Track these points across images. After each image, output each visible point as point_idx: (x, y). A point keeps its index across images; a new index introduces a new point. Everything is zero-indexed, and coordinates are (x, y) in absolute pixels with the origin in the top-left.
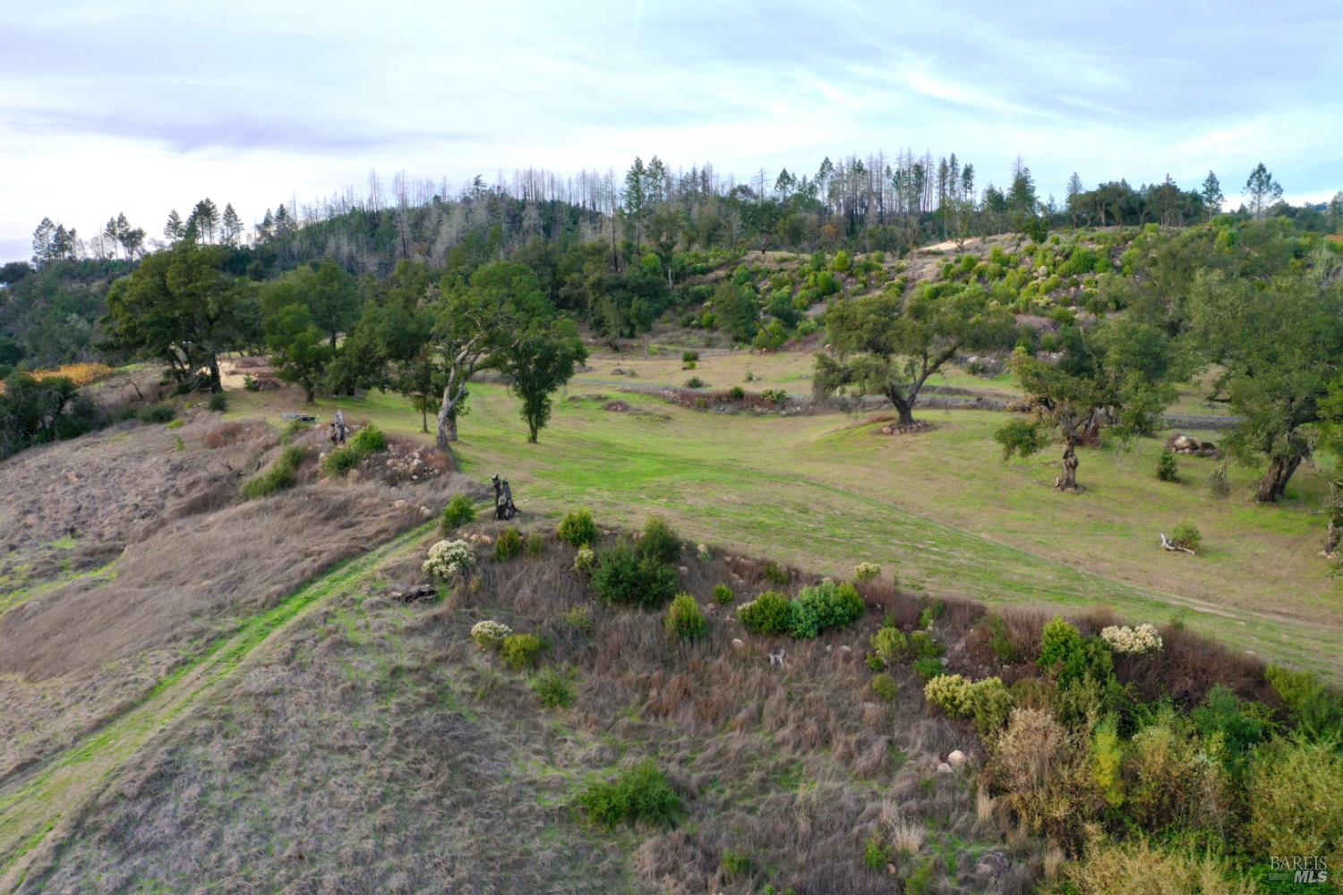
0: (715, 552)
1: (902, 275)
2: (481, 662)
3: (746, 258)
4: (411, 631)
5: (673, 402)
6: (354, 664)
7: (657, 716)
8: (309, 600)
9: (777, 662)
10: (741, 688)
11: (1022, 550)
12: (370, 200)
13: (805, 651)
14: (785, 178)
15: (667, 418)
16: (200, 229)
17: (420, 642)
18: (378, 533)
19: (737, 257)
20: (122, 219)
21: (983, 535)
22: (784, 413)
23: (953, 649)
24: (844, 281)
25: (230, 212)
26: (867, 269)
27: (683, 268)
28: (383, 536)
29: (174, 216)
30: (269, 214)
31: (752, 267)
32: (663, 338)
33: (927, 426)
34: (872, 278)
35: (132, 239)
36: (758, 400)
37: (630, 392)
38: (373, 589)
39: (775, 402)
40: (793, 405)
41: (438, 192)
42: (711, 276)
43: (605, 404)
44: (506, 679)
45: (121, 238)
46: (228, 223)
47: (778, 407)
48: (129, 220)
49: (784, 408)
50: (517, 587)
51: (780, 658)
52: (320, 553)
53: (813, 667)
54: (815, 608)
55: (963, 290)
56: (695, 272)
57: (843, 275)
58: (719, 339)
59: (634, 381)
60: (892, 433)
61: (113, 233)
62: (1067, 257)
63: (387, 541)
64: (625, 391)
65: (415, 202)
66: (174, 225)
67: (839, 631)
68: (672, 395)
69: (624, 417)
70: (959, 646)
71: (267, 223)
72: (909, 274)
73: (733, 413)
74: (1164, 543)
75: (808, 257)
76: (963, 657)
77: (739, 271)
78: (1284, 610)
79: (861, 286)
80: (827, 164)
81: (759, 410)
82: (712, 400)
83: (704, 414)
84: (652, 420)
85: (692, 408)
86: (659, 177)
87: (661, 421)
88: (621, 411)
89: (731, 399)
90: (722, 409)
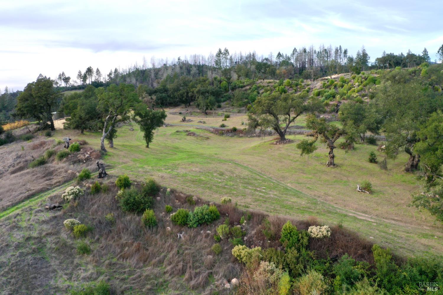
0: (173, 191)
1: (309, 87)
2: (63, 236)
3: (257, 82)
4: (44, 222)
5: (212, 132)
6: (15, 235)
7: (124, 259)
8: (18, 208)
9: (180, 237)
10: (162, 248)
11: (300, 191)
12: (143, 66)
13: (192, 233)
14: (279, 55)
15: (208, 138)
16: (88, 76)
17: (45, 227)
18: (57, 182)
19: (254, 82)
20: (63, 73)
21: (289, 185)
22: (249, 136)
23: (251, 233)
24: (288, 89)
25: (98, 71)
26: (297, 85)
27: (235, 86)
28: (58, 184)
29: (80, 72)
30: (111, 71)
31: (258, 85)
32: (224, 110)
33: (290, 141)
34: (298, 88)
35: (67, 80)
36: (241, 131)
37: (199, 129)
38: (41, 205)
41: (165, 63)
42: (244, 89)
43: (187, 133)
44: (71, 242)
45: (63, 80)
46: (97, 74)
48: (65, 74)
50: (93, 205)
51: (181, 235)
52: (33, 190)
53: (192, 240)
54: (197, 215)
55: (328, 92)
56: (239, 87)
57: (289, 87)
58: (243, 110)
59: (204, 125)
60: (276, 144)
61: (61, 78)
62: (366, 79)
63: (59, 186)
64: (197, 129)
65: (158, 66)
66: (80, 75)
67: (207, 225)
68: (212, 130)
69: (192, 138)
70: (253, 232)
71: (110, 74)
72: (311, 86)
73: (232, 136)
74: (358, 189)
75: (278, 81)
76: (253, 237)
77: (254, 86)
78: (396, 218)
79: (294, 91)
80: (295, 50)
81: (241, 135)
82: (225, 132)
83: (221, 137)
84: (202, 139)
85: (218, 134)
86: (227, 55)
87: (205, 139)
88: (192, 136)
89: (232, 131)
90: (228, 135)
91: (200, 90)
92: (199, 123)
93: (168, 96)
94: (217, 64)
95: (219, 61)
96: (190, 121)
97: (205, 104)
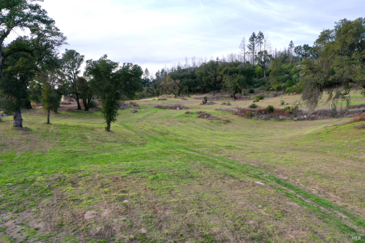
5: (236, 114)
12: (185, 65)
15: (228, 121)
22: (296, 119)
25: (147, 70)
27: (270, 72)
36: (282, 112)
37: (218, 110)
39: (291, 113)
40: (302, 114)
41: (204, 62)
46: (146, 73)
47: (293, 115)
49: (296, 116)
58: (280, 94)
59: (227, 106)
65: (197, 65)
69: (205, 120)
71: (158, 73)
73: (266, 119)
77: (293, 70)
81: (281, 117)
82: (256, 113)
83: (250, 120)
84: (218, 122)
85: (244, 117)
86: (261, 39)
87: (223, 123)
88: (206, 118)
89: (267, 112)
90: (260, 117)
91: (228, 70)
92: (223, 105)
93: (196, 82)
94: (251, 49)
95: (252, 46)
96: (212, 103)
97: (233, 85)
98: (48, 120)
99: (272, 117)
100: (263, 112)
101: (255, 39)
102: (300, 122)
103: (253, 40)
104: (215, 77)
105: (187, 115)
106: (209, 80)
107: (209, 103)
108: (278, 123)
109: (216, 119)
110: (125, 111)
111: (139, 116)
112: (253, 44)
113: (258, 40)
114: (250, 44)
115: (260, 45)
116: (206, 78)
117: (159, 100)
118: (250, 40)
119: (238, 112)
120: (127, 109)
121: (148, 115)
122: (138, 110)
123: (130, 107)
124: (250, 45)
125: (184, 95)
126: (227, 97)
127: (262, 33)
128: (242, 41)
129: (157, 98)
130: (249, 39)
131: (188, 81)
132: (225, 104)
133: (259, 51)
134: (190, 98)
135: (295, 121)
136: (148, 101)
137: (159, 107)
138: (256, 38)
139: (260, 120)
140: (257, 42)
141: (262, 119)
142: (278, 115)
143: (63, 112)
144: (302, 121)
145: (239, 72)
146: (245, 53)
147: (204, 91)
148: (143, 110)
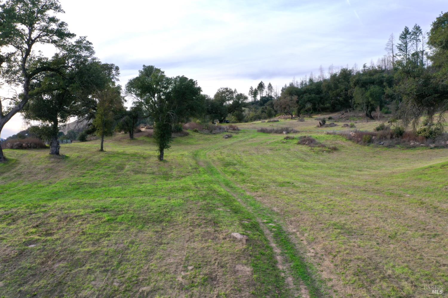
22: (432, 146)
25: (270, 86)
29: (251, 88)
39: (427, 138)
40: (444, 139)
46: (269, 89)
47: (429, 140)
49: (434, 142)
66: (251, 91)
73: (389, 146)
81: (412, 144)
82: (378, 137)
83: (366, 147)
84: (320, 150)
85: (360, 143)
86: (418, 35)
87: (327, 151)
88: (307, 144)
89: (394, 136)
90: (382, 143)
91: (360, 80)
92: (344, 127)
93: (321, 98)
94: (401, 50)
95: (404, 45)
96: (332, 125)
97: (365, 100)
98: (102, 147)
99: (398, 143)
100: (389, 137)
101: (408, 36)
102: (437, 150)
103: (406, 38)
104: (346, 90)
105: (285, 141)
106: (338, 95)
107: (327, 125)
108: (405, 151)
109: (319, 147)
110: (218, 136)
111: (229, 142)
112: (406, 43)
113: (413, 37)
114: (400, 43)
115: (415, 43)
116: (334, 92)
117: (269, 122)
118: (401, 37)
119: (354, 136)
120: (221, 134)
121: (241, 141)
122: (234, 135)
123: (226, 132)
124: (401, 45)
125: (305, 116)
126: (360, 116)
127: (419, 27)
128: (390, 40)
129: (267, 121)
130: (399, 37)
131: (310, 97)
132: (347, 125)
133: (413, 52)
134: (311, 119)
135: (431, 148)
136: (255, 124)
137: (263, 131)
138: (409, 34)
139: (380, 147)
140: (411, 40)
141: (384, 147)
142: (409, 141)
143: (141, 138)
144: (441, 150)
145: (375, 83)
146: (393, 56)
147: (333, 109)
148: (240, 135)
